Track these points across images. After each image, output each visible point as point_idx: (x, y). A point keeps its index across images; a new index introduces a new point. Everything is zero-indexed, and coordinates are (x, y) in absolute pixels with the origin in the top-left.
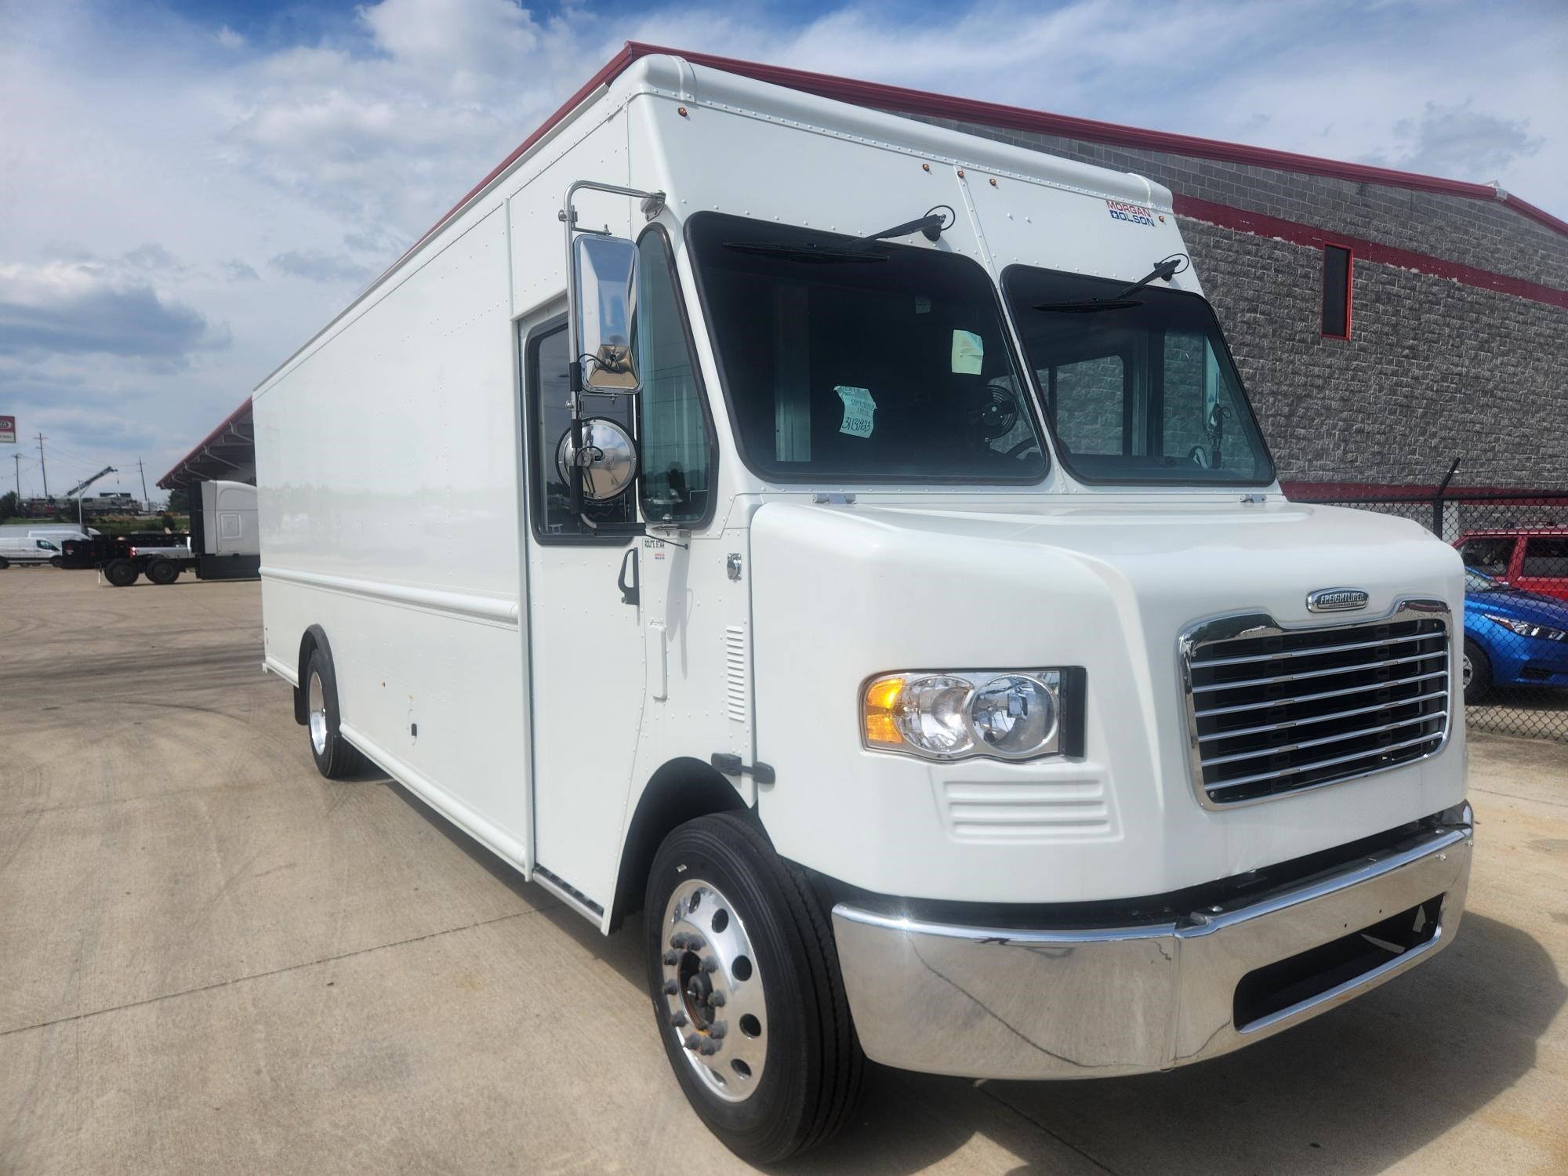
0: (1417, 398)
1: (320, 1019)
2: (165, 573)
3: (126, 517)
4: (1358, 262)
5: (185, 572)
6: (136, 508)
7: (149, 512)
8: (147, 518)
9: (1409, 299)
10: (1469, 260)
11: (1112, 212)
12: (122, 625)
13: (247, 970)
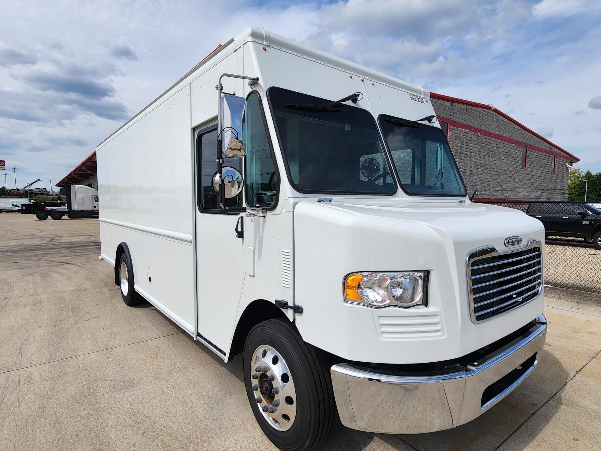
0: (467, 170)
1: (105, 369)
2: (57, 216)
3: (44, 196)
4: (450, 127)
5: (64, 216)
6: (48, 194)
7: (53, 194)
8: (52, 197)
9: (465, 139)
10: (483, 128)
11: (411, 98)
12: (42, 234)
13: (81, 352)
